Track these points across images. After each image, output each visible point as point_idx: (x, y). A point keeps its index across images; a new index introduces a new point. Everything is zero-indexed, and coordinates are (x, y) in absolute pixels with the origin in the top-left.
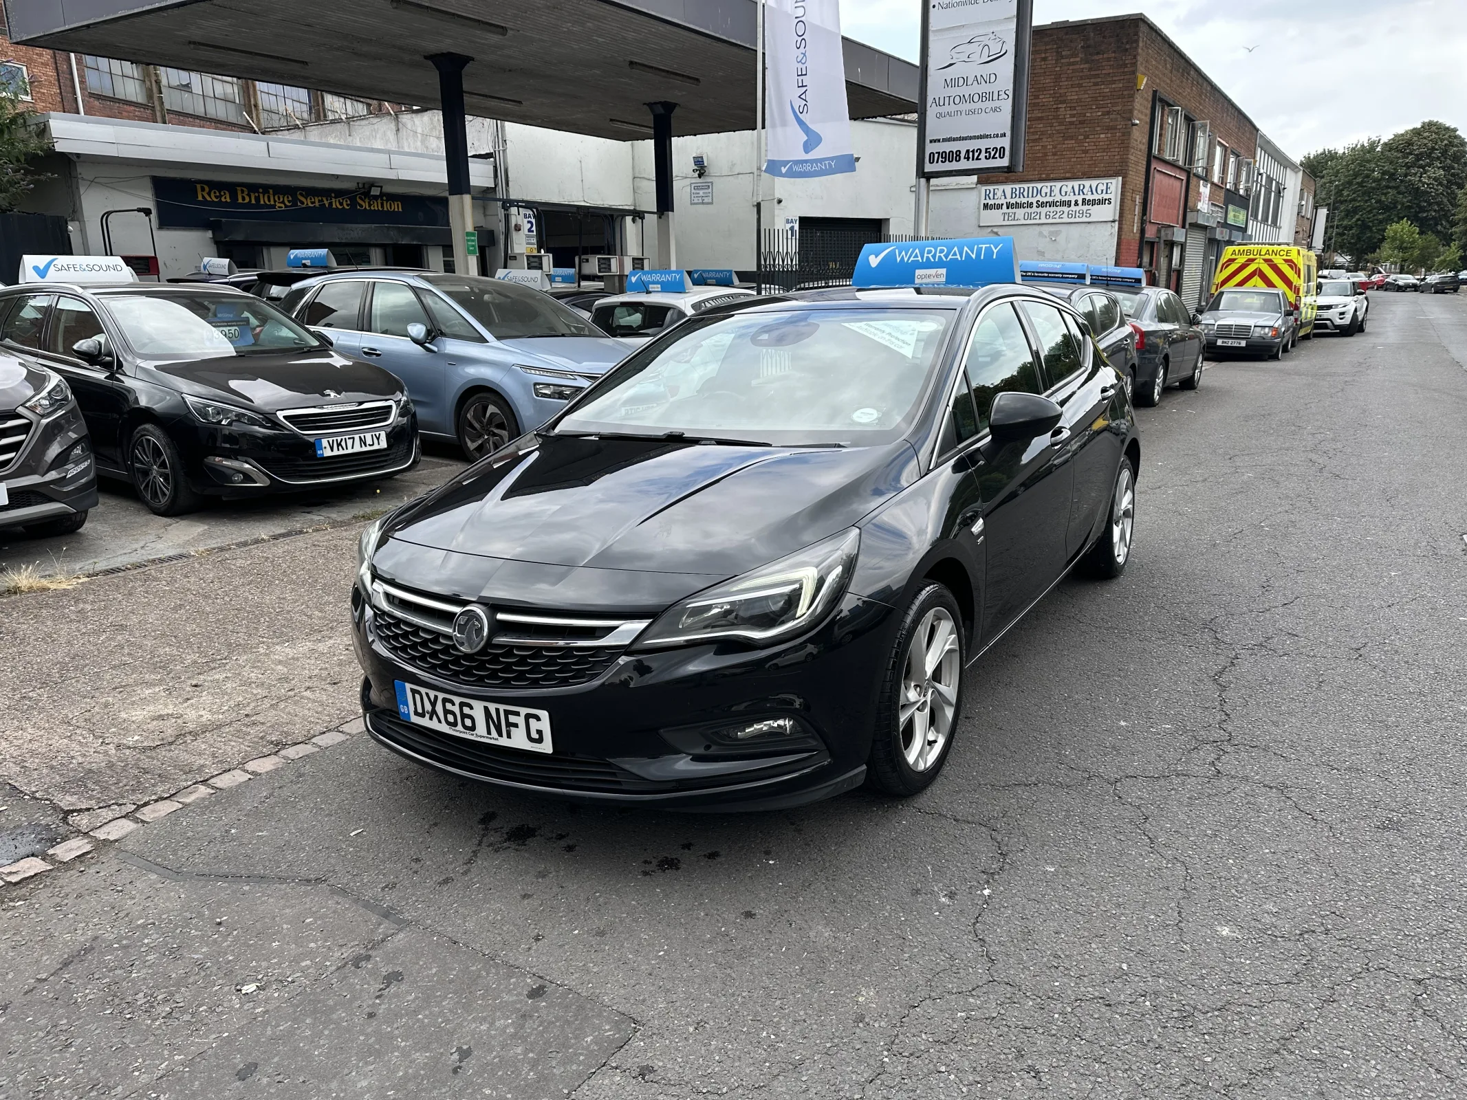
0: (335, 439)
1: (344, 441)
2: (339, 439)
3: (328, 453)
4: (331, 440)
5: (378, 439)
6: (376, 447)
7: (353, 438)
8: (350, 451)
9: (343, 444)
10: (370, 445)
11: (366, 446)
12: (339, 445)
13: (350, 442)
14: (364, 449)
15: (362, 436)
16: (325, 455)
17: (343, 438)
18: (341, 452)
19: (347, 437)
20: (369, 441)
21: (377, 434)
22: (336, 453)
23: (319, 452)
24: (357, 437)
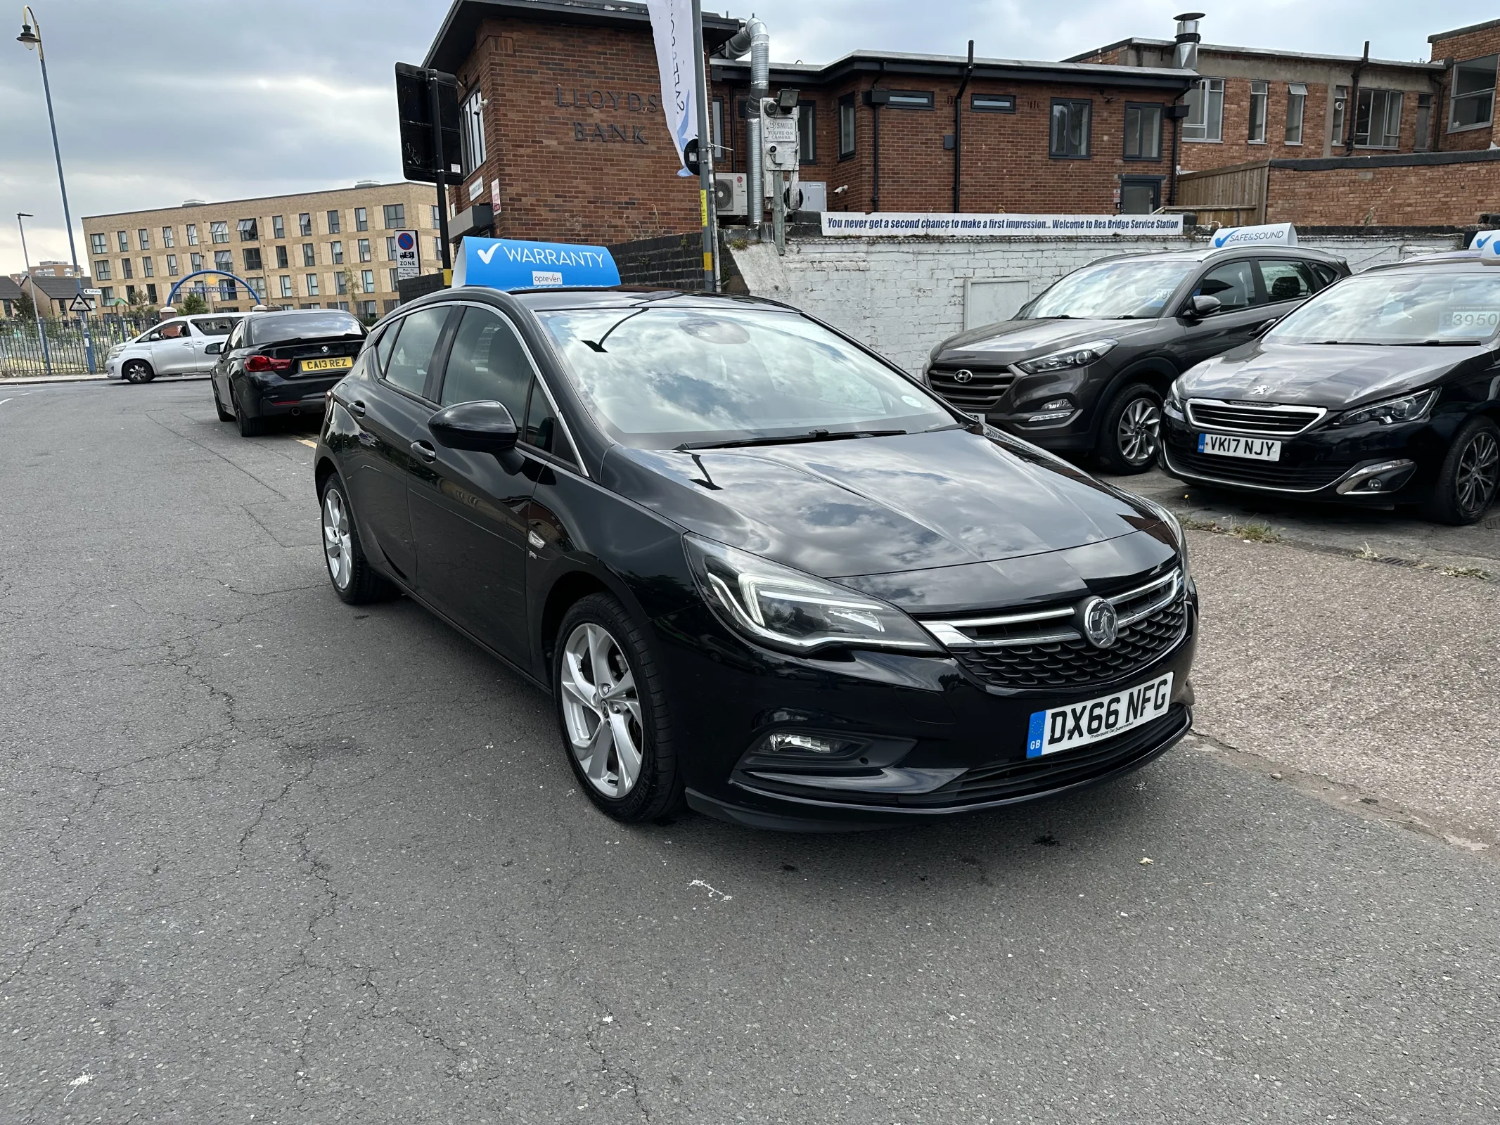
0: (1219, 436)
1: (1227, 442)
2: (1223, 438)
3: (1208, 450)
4: (1214, 436)
5: (1269, 449)
6: (1264, 457)
7: (1239, 441)
8: (1231, 454)
9: (1226, 444)
10: (1256, 453)
11: (1251, 453)
12: (1222, 444)
13: (1233, 444)
14: (1248, 456)
15: (1250, 440)
16: (1205, 452)
17: (1228, 437)
18: (1222, 453)
19: (1232, 438)
20: (1257, 448)
21: (1270, 442)
22: (1216, 452)
23: (1201, 447)
24: (1243, 440)
